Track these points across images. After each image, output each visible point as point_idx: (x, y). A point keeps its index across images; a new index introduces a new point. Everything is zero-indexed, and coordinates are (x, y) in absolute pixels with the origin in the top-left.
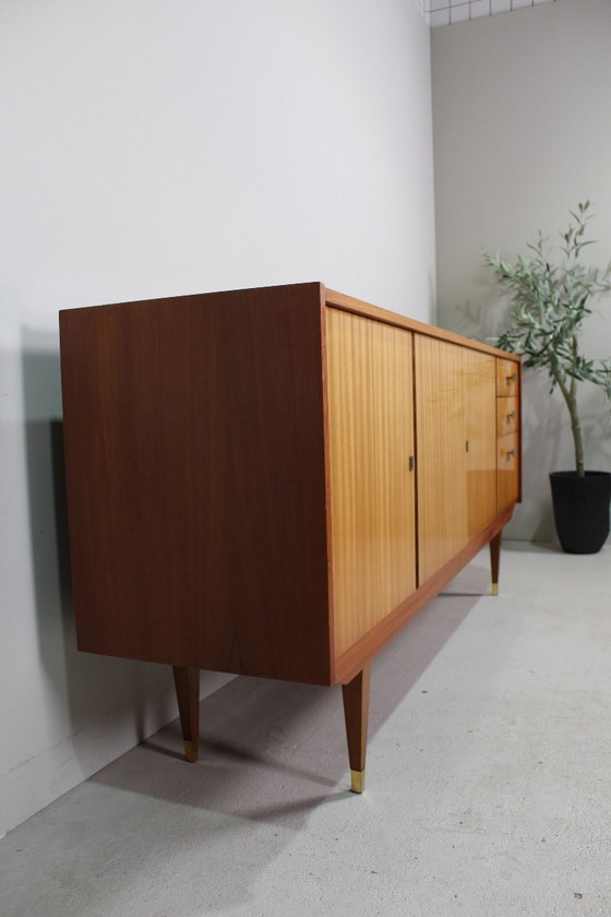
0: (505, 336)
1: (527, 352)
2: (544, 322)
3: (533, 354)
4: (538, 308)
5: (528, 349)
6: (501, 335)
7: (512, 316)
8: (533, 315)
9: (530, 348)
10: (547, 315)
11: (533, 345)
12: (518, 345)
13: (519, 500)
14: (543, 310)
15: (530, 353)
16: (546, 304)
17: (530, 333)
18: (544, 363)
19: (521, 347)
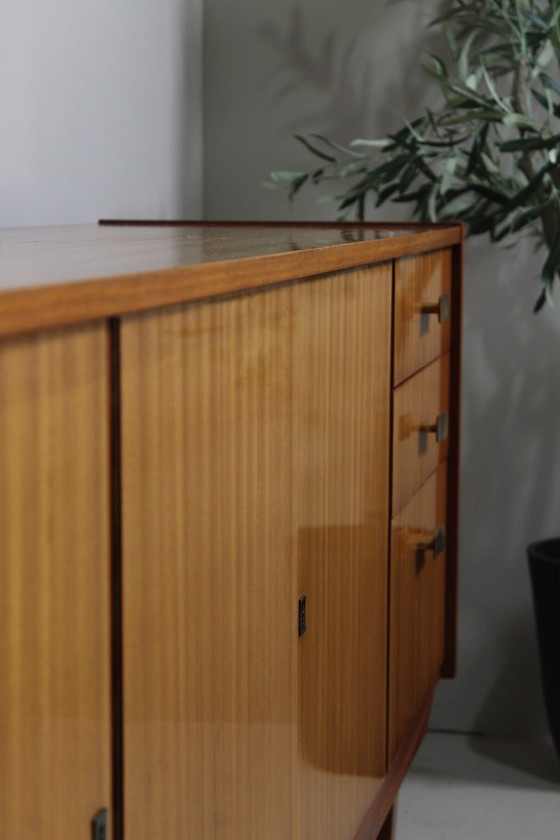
0: (406, 132)
1: (471, 187)
2: (528, 100)
3: (488, 194)
4: (507, 50)
5: (474, 179)
6: (395, 131)
7: (429, 72)
8: (497, 72)
9: (483, 173)
10: (535, 73)
11: (491, 166)
12: (448, 168)
13: (448, 669)
14: (524, 54)
15: (480, 190)
16: (535, 40)
17: (484, 133)
18: (521, 223)
19: (457, 173)
